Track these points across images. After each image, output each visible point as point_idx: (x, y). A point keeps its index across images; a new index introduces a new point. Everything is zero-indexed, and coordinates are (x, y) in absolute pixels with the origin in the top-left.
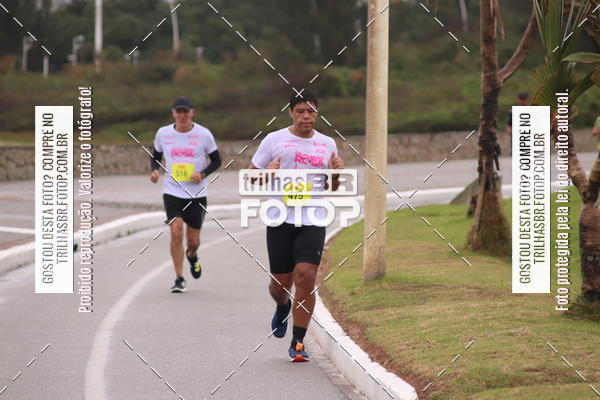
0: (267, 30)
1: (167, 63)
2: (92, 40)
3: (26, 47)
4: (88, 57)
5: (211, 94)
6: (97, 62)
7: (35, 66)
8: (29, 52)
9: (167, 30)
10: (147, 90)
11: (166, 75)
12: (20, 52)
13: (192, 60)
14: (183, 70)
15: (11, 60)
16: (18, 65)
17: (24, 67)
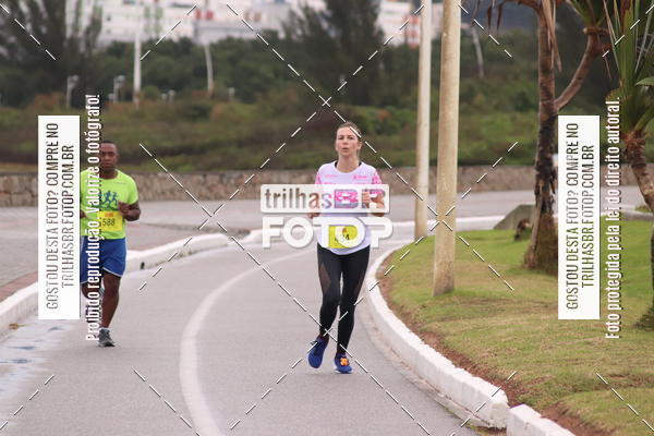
1: (204, 102)
2: (131, 80)
3: (70, 86)
4: (127, 95)
5: (246, 130)
6: (136, 100)
8: (73, 91)
9: (202, 73)
10: (185, 126)
11: (202, 113)
12: (65, 93)
13: (225, 99)
14: (219, 108)
15: (56, 96)
16: (62, 102)
17: (68, 104)
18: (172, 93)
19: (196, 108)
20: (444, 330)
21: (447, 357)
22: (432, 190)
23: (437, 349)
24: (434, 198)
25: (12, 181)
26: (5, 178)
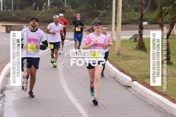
0: (85, 2)
1: (64, 9)
2: (47, 4)
3: (34, 5)
4: (46, 8)
7: (35, 9)
8: (34, 6)
12: (33, 6)
14: (67, 10)
15: (31, 7)
16: (32, 8)
17: (33, 9)
18: (57, 7)
19: (62, 10)
20: (118, 63)
21: (118, 70)
22: (115, 30)
23: (116, 68)
24: (116, 32)
25: (20, 27)
26: (19, 27)
